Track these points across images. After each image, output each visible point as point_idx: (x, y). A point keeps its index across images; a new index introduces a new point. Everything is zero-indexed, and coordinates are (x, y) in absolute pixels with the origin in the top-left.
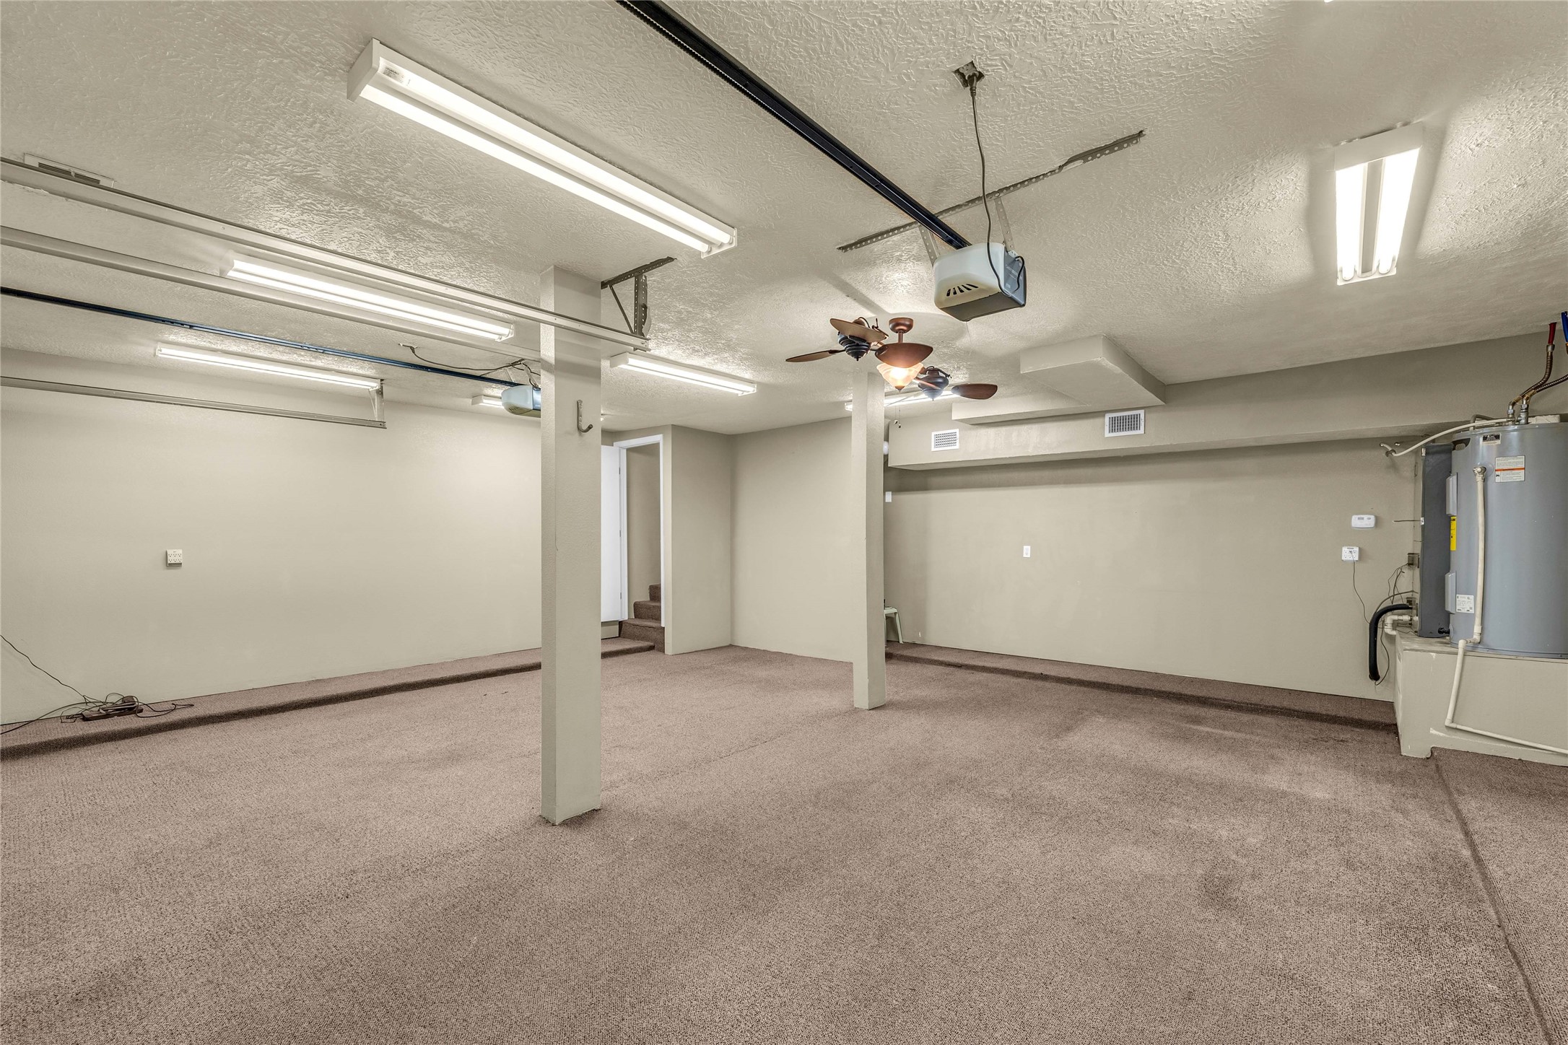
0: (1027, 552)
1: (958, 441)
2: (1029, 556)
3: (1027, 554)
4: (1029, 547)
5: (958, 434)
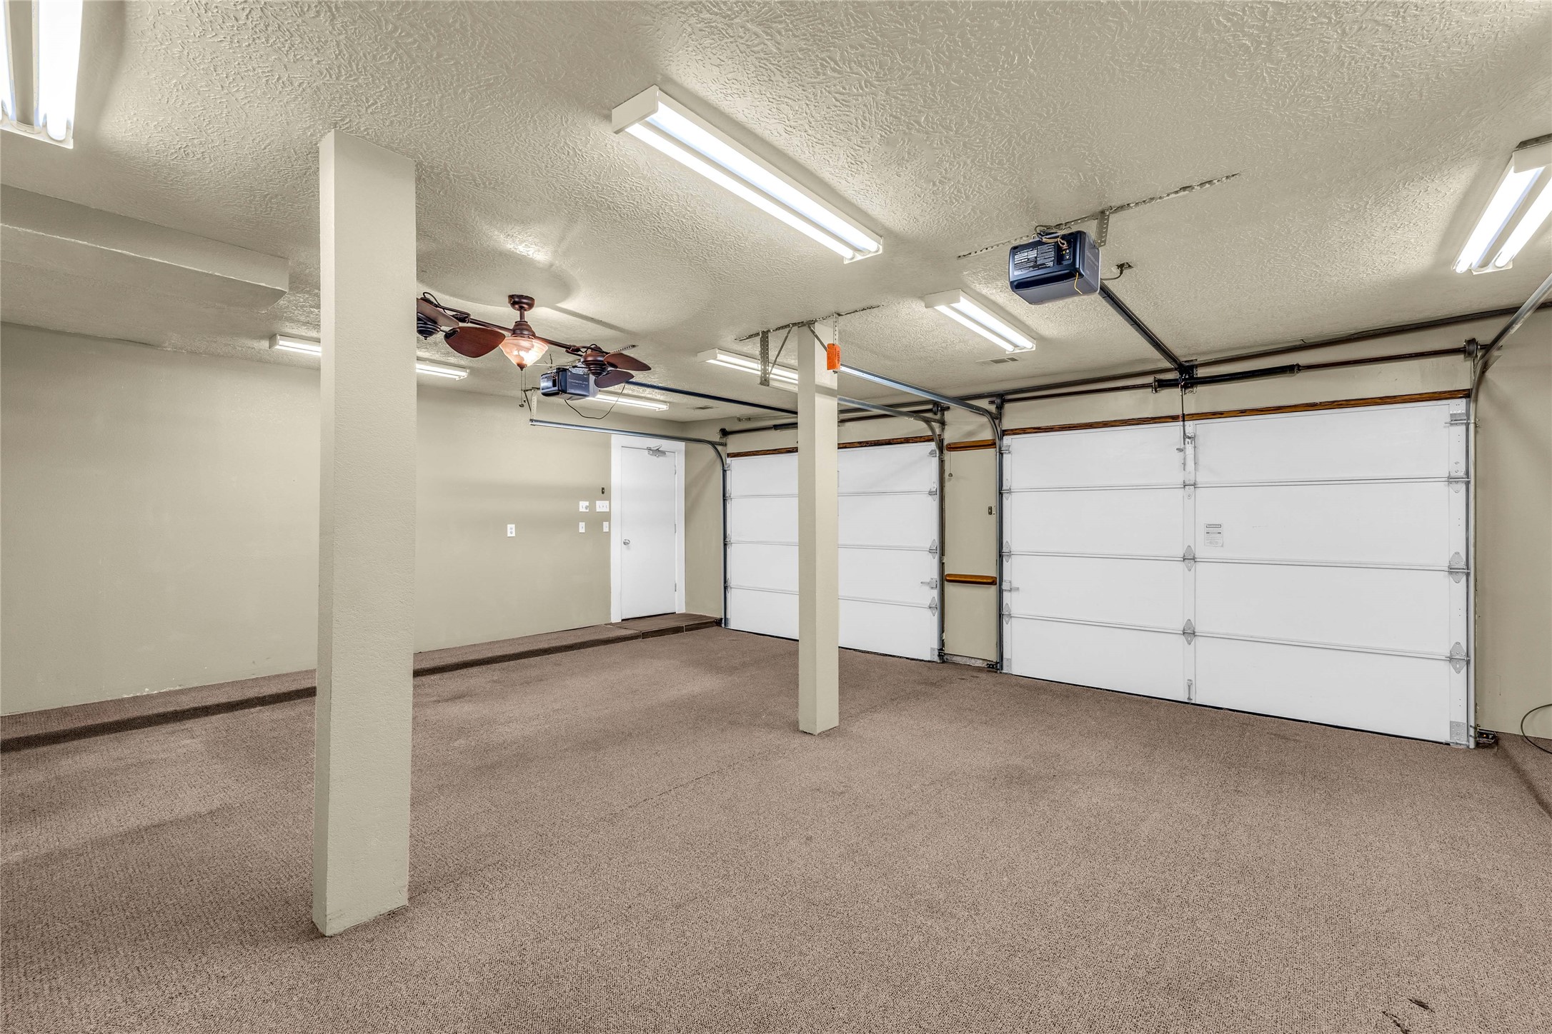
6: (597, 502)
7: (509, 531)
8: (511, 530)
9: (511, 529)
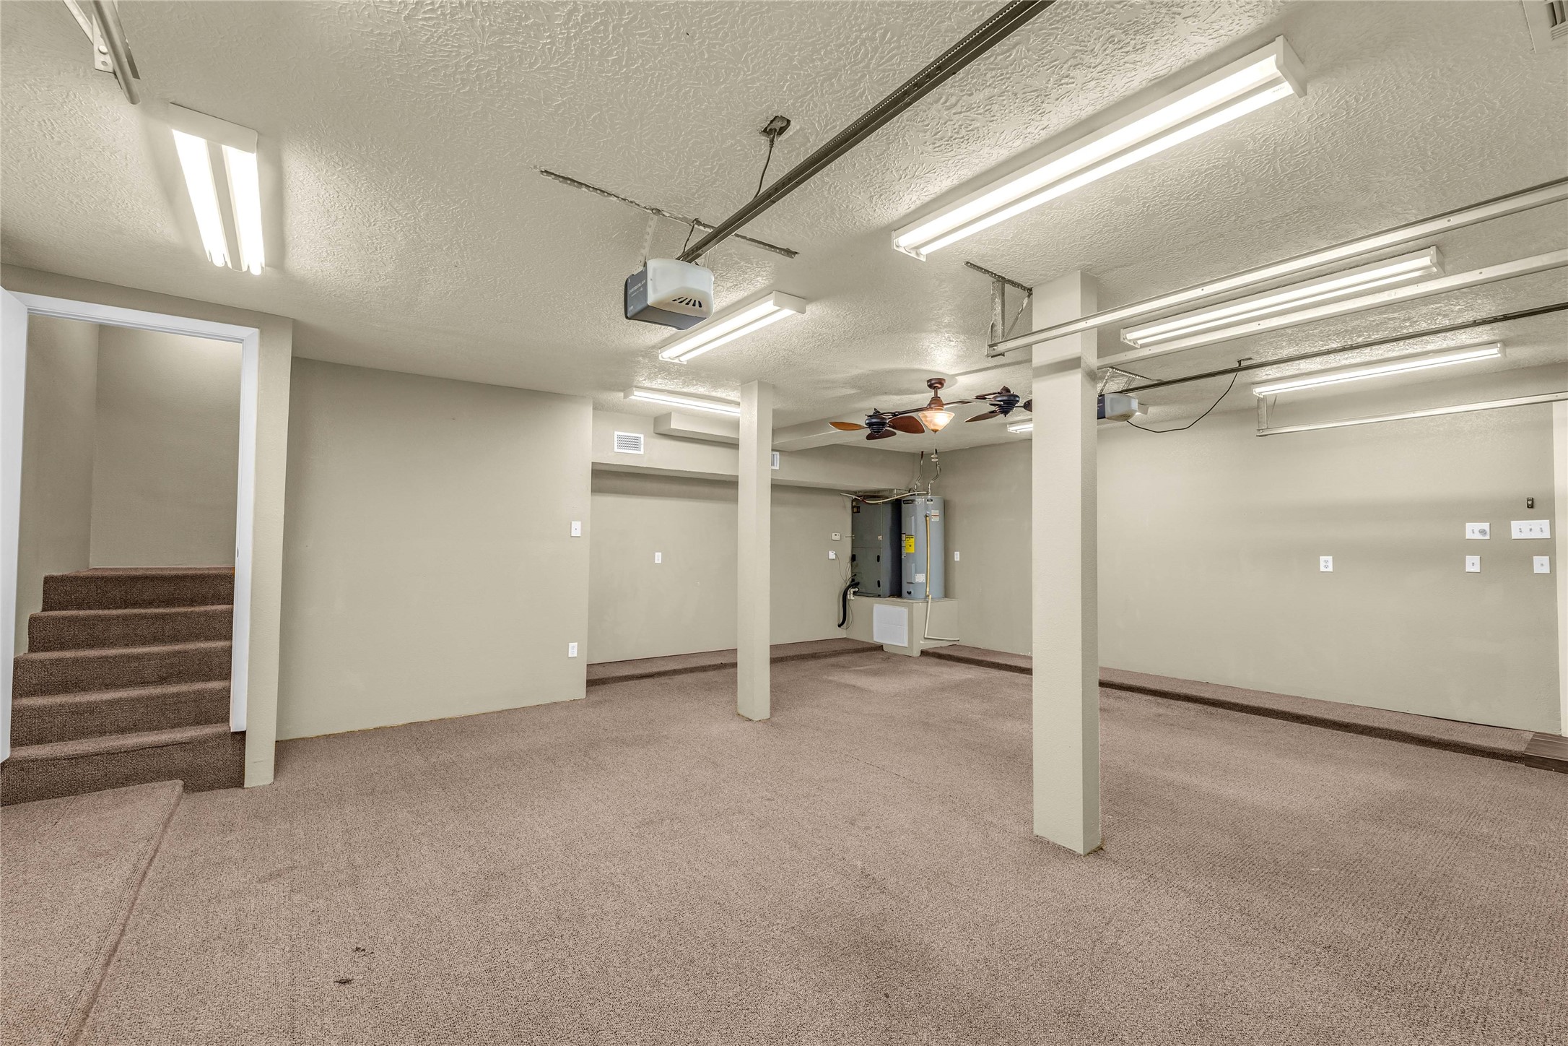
0: (658, 557)
1: (642, 446)
2: (660, 562)
3: (658, 560)
4: (660, 554)
5: (642, 440)
6: (1513, 523)
7: (1322, 564)
8: (1326, 563)
9: (1326, 561)
